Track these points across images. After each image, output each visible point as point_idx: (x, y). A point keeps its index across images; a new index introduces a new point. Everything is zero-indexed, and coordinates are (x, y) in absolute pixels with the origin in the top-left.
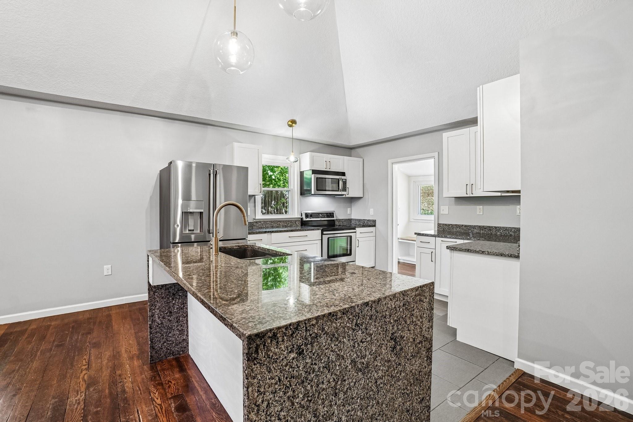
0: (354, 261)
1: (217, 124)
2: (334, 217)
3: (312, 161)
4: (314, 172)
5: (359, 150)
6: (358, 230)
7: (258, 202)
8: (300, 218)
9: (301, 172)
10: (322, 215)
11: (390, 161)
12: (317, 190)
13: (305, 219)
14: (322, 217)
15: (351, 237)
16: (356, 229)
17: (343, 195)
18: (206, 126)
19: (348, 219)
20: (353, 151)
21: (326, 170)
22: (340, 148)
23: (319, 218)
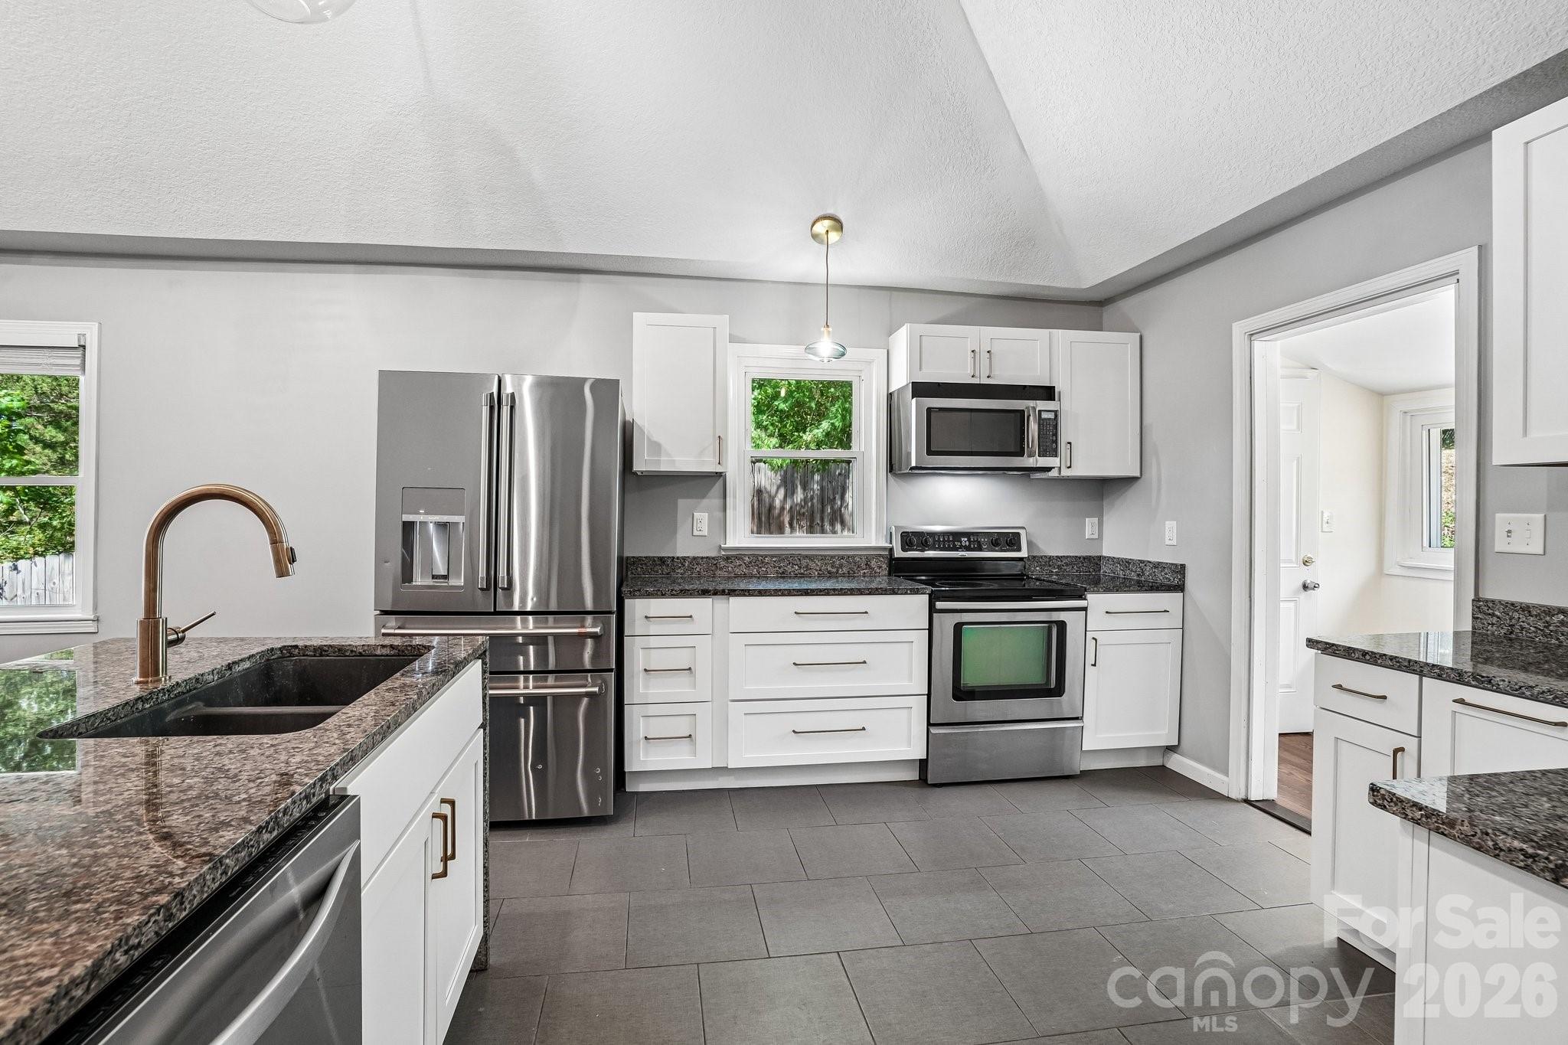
0: (1077, 718)
1: (602, 266)
2: (1019, 550)
3: (918, 354)
4: (920, 390)
5: (1128, 305)
6: (1096, 601)
7: (735, 497)
8: (884, 549)
9: (890, 396)
10: (969, 540)
11: (1239, 329)
12: (930, 452)
13: (898, 553)
14: (968, 549)
15: (1062, 626)
16: (1089, 596)
17: (1049, 469)
18: (576, 276)
19: (1084, 558)
20: (1109, 313)
21: (976, 381)
22: (1051, 305)
23: (956, 549)
